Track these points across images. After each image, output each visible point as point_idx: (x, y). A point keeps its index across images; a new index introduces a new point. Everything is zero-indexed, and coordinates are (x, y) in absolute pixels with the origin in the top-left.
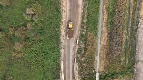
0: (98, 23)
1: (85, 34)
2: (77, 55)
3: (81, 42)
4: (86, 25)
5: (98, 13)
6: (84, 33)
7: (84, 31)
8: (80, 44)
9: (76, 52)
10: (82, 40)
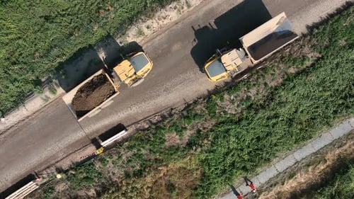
0: (259, 170)
1: (171, 148)
2: (59, 176)
3: (126, 155)
4: (214, 122)
5: (304, 139)
6: (172, 138)
7: (180, 131)
8: (115, 157)
9: (65, 164)
10: (135, 150)
